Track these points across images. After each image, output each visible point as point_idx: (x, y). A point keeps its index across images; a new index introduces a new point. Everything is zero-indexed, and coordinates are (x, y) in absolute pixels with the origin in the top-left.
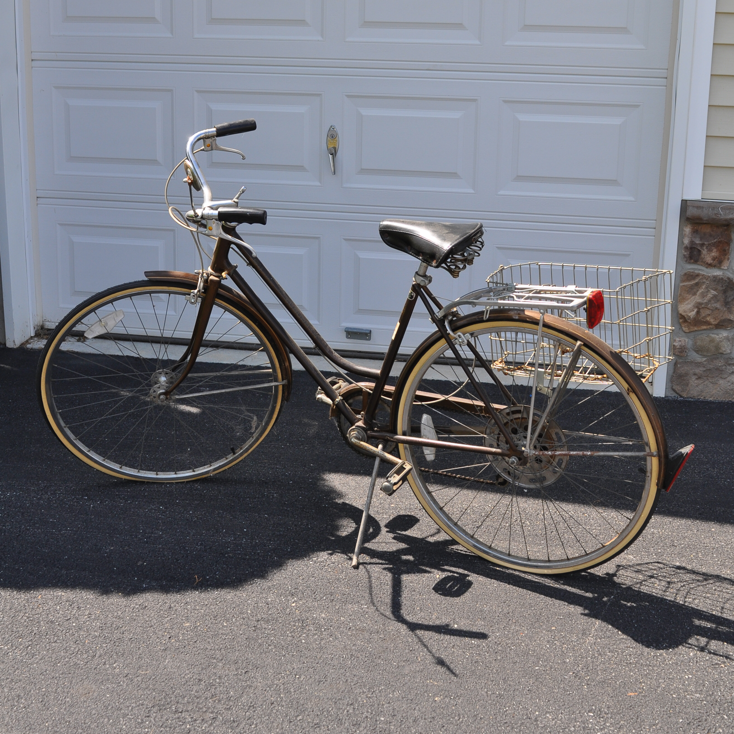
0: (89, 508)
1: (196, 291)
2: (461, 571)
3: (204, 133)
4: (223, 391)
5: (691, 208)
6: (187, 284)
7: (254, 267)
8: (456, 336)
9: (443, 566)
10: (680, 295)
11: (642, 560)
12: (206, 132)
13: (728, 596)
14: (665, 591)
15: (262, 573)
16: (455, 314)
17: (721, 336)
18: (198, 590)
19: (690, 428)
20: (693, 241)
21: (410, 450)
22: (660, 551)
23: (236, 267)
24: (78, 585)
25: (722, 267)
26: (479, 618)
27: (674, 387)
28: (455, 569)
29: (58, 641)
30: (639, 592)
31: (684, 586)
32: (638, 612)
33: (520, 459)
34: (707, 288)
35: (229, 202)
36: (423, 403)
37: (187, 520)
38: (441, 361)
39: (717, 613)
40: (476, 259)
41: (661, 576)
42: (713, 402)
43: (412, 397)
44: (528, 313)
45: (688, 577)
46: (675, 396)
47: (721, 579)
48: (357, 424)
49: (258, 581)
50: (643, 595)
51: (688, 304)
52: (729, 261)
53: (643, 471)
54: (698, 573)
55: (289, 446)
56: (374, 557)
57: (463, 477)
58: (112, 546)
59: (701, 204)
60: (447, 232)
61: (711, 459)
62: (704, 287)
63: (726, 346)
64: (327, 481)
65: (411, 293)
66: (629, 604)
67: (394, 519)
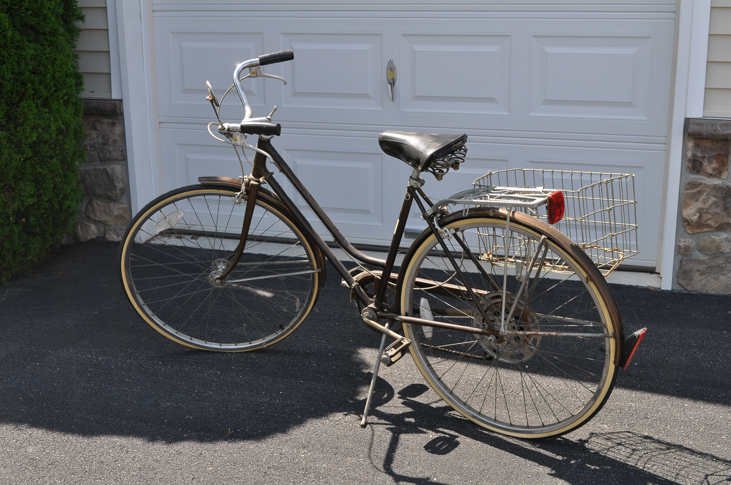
0: (161, 371)
1: (239, 193)
2: (452, 433)
3: (249, 62)
4: (268, 277)
5: (692, 125)
6: (233, 188)
7: (285, 173)
8: (443, 231)
9: (438, 428)
10: (684, 201)
11: (614, 429)
12: (251, 62)
13: (684, 464)
14: (628, 457)
15: (285, 428)
16: (443, 212)
17: (721, 237)
18: (227, 440)
19: (688, 317)
20: (695, 154)
21: (412, 329)
22: (632, 422)
23: (272, 173)
24: (132, 433)
25: (722, 177)
26: (457, 473)
27: (679, 282)
28: (448, 430)
29: (102, 478)
30: (605, 457)
31: (647, 453)
32: (599, 475)
33: (497, 338)
34: (707, 195)
35: (264, 118)
36: (421, 289)
37: (236, 383)
38: (432, 253)
39: (671, 478)
40: (461, 164)
41: (628, 443)
42: (714, 295)
43: (412, 283)
44: (503, 211)
45: (652, 446)
46: (680, 290)
47: (682, 449)
48: (370, 306)
49: (279, 435)
50: (607, 460)
51: (691, 209)
52: (728, 171)
53: (603, 350)
54: (662, 443)
55: (337, 325)
56: (381, 419)
57: (458, 352)
58: (170, 402)
59: (702, 122)
60: (432, 141)
61: (700, 344)
62: (705, 194)
63: (725, 246)
64: (361, 354)
65: (407, 194)
66: (593, 467)
67: (408, 387)
